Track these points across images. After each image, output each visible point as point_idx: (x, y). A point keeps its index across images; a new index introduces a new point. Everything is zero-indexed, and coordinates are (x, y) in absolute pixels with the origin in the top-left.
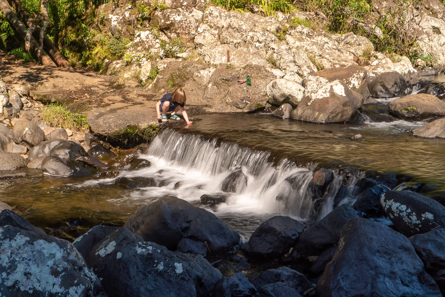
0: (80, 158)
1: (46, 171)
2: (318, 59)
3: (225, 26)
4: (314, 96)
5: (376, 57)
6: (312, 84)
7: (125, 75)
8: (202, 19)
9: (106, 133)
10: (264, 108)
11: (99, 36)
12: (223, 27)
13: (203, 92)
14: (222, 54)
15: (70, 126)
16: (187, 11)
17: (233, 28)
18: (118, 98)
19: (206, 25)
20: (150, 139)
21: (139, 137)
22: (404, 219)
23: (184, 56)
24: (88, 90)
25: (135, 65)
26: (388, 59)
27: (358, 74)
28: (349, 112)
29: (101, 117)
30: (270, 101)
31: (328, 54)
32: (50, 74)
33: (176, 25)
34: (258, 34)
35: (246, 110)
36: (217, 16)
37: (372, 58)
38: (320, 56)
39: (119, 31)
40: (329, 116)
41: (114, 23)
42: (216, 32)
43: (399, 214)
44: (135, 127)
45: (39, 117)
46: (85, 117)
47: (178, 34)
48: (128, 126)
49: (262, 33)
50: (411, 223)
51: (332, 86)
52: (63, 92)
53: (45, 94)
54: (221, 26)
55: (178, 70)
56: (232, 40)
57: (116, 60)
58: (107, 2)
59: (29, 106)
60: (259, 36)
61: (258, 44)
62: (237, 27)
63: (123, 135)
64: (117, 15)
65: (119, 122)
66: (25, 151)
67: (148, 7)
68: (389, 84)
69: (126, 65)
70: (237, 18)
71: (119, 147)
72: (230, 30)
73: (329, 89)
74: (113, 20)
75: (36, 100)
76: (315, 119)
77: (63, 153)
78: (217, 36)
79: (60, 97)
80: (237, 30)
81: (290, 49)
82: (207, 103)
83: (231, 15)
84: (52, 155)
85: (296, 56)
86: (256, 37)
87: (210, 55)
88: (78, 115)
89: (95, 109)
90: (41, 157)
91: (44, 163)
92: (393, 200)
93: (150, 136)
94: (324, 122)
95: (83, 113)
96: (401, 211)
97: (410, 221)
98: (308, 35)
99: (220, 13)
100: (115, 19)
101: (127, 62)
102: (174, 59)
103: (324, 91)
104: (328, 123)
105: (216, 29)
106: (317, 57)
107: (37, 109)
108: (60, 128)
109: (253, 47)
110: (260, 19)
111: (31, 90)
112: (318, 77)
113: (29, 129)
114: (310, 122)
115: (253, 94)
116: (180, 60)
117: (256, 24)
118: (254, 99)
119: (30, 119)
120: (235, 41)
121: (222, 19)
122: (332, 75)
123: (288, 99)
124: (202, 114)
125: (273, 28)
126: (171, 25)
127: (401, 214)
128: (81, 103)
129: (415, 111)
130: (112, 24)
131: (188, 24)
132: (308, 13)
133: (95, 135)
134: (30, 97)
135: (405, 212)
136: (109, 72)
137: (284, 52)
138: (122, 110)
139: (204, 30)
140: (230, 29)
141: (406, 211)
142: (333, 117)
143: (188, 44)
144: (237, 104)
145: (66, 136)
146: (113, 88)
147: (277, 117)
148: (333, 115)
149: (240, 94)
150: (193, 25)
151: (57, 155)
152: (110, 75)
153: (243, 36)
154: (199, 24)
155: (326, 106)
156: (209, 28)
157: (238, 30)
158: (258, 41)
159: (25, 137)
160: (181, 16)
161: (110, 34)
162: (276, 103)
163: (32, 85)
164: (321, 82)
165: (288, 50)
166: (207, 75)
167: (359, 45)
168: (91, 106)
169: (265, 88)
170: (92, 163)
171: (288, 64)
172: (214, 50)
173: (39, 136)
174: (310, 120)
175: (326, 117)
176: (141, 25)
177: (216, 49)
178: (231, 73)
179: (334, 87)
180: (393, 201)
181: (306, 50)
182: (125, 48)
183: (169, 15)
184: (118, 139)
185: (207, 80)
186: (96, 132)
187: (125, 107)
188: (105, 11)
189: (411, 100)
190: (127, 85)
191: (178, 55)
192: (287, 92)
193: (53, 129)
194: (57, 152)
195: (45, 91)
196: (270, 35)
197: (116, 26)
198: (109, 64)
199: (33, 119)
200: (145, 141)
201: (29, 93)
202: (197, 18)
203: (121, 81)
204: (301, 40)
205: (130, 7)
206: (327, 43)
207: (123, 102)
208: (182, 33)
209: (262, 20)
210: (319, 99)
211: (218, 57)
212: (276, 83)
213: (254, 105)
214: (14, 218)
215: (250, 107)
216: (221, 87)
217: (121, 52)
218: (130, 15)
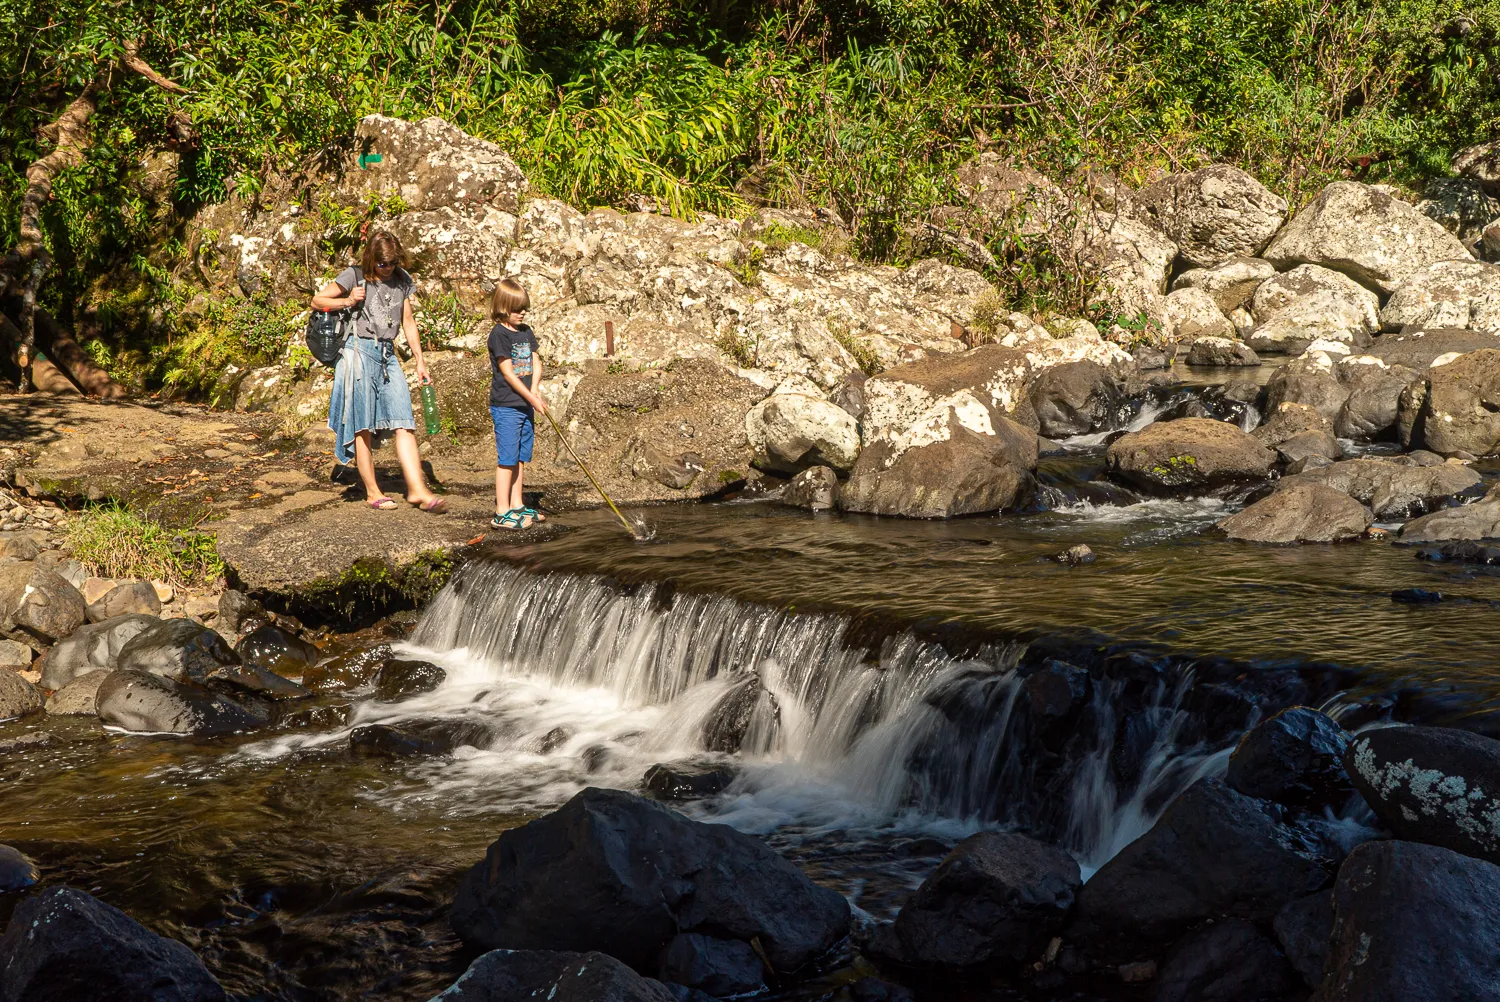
0: (220, 673)
1: (113, 720)
2: (858, 338)
3: (587, 252)
4: (901, 442)
5: (1011, 325)
6: (886, 406)
7: (300, 407)
8: (515, 236)
9: (286, 587)
10: (744, 482)
11: (202, 300)
12: (580, 256)
13: (553, 447)
14: (588, 333)
15: (162, 571)
16: (469, 216)
17: (610, 259)
18: (298, 476)
19: (529, 254)
20: (425, 596)
21: (390, 590)
22: (1459, 823)
23: (471, 345)
24: (196, 457)
25: (321, 378)
26: (1041, 329)
27: (1011, 370)
28: (1012, 481)
29: (260, 538)
30: (760, 462)
31: (883, 321)
32: (60, 415)
33: (441, 257)
34: (687, 273)
35: (695, 493)
36: (558, 227)
37: (1001, 328)
38: (862, 326)
39: (264, 282)
40: (955, 497)
41: (248, 260)
42: (561, 271)
43: (1440, 808)
44: (375, 564)
45: (57, 547)
46: (208, 541)
47: (447, 283)
48: (355, 562)
49: (695, 268)
50: (1488, 835)
51: (952, 408)
52: (123, 468)
53: (65, 477)
54: (573, 254)
55: (468, 384)
56: (611, 292)
57: (261, 366)
58: (223, 201)
59: (17, 517)
60: (689, 276)
61: (687, 301)
62: (622, 254)
63: (340, 589)
64: (257, 234)
65: (326, 551)
66: (28, 658)
67: (350, 209)
68: (1076, 397)
69: (296, 380)
70: (615, 229)
71: (326, 627)
72: (601, 263)
73: (946, 418)
74: (244, 250)
75: (39, 498)
76: (916, 506)
77: (163, 660)
78: (563, 283)
79: (114, 482)
80: (622, 262)
81: (781, 310)
82: (572, 478)
83: (598, 222)
84: (127, 667)
85: (802, 331)
86: (680, 280)
87: (551, 337)
88: (186, 535)
89: (237, 513)
90: (88, 678)
91: (103, 696)
92: (1410, 761)
93: (423, 588)
94: (943, 514)
95: (201, 527)
96: (1446, 798)
97: (1482, 829)
98: (819, 271)
99: (564, 217)
100: (252, 247)
101: (297, 371)
102: (448, 354)
103: (932, 424)
104: (954, 517)
105: (558, 264)
106: (853, 331)
107: (46, 525)
108: (134, 580)
109: (675, 310)
110: (680, 229)
111: (20, 466)
112: (900, 383)
113: (38, 588)
114: (901, 517)
115: (709, 445)
116: (460, 355)
117: (675, 245)
118: (713, 458)
119: (27, 556)
120: (621, 295)
121: (573, 234)
122: (936, 377)
123: (814, 454)
124: (568, 509)
125: (724, 254)
126: (424, 258)
127: (1449, 806)
128: (187, 499)
129: (1191, 468)
130: (244, 263)
131: (476, 250)
132: (796, 212)
133: (252, 596)
134: (16, 487)
135: (1462, 801)
136: (243, 401)
137: (766, 319)
138: (323, 512)
139: (524, 267)
140: (600, 261)
141: (1465, 796)
142: (968, 499)
143: (478, 309)
144: (669, 475)
145: (154, 605)
146: (271, 449)
147: (794, 508)
148: (966, 493)
149: (671, 446)
150: (493, 253)
151: (142, 667)
152: (248, 410)
153: (644, 280)
154: (509, 250)
155: (946, 466)
156: (537, 260)
157: (626, 263)
158: (688, 291)
159: (26, 614)
160: (454, 231)
161: (236, 290)
162: (775, 466)
163: (19, 450)
164: (909, 399)
165: (776, 314)
166: (559, 394)
167: (962, 292)
168: (220, 505)
169: (741, 425)
170: (257, 685)
171: (780, 354)
172: (562, 324)
173: (71, 608)
174: (902, 511)
175: (950, 499)
176: (332, 261)
177: (569, 321)
178: (635, 387)
179: (959, 411)
180: (1414, 765)
181: (823, 313)
182: (286, 331)
183: (416, 229)
184: (326, 602)
185: (558, 409)
186: (253, 585)
187: (329, 502)
188: (216, 227)
189: (1170, 437)
190: (310, 435)
191: (453, 342)
192: (811, 432)
193: (113, 583)
194: (143, 658)
195: (62, 466)
196: (718, 272)
197: (255, 267)
198: (241, 379)
199: (39, 556)
200: (408, 605)
201: (14, 476)
202: (500, 234)
203: (289, 427)
204: (803, 284)
205: (294, 210)
206: (877, 290)
207: (317, 488)
208: (460, 279)
209: (687, 233)
210: (918, 448)
211: (576, 342)
212: (775, 407)
213: (717, 476)
214: (90, 915)
215: (706, 482)
216: (606, 428)
217: (273, 343)
218: (296, 231)
